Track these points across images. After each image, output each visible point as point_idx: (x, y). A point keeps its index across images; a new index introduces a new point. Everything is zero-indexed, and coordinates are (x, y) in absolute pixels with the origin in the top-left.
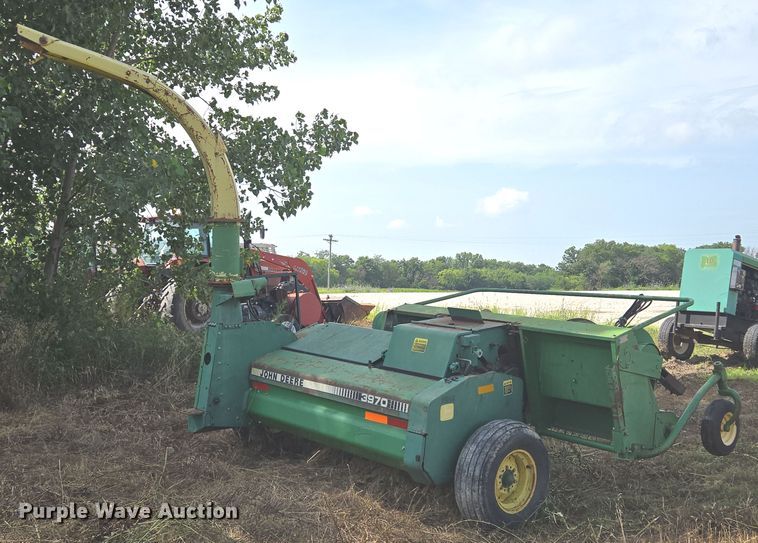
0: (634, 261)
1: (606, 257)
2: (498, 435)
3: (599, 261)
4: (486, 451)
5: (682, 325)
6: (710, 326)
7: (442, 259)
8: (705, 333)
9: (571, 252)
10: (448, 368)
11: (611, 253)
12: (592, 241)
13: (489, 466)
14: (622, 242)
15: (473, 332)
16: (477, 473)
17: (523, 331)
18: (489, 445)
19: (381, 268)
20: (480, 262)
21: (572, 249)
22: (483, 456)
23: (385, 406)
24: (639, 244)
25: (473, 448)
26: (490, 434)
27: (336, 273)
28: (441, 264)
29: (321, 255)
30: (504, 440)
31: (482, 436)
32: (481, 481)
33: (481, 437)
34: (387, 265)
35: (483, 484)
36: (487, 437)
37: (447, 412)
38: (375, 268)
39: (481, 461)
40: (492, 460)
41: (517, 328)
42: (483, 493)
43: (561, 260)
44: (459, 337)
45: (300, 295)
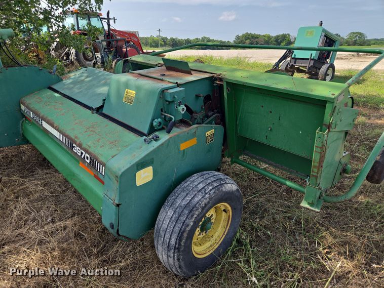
0: (257, 40)
1: (248, 38)
2: (196, 199)
3: (246, 40)
4: (183, 219)
5: (292, 65)
6: (305, 65)
7: (197, 39)
8: (300, 68)
9: (238, 37)
10: (152, 124)
11: (250, 37)
12: (244, 33)
13: (185, 235)
14: (253, 33)
15: (179, 85)
16: (173, 242)
17: (227, 82)
18: (186, 212)
19: (177, 42)
20: (209, 41)
21: (238, 35)
22: (179, 225)
23: (88, 161)
24: (259, 34)
25: (170, 213)
26: (188, 198)
27: (163, 43)
28: (197, 40)
29: (157, 37)
30: (203, 204)
31: (181, 199)
32: (177, 249)
33: (179, 202)
34: (179, 41)
35: (179, 251)
36: (184, 203)
37: (145, 176)
38: (176, 42)
39: (177, 230)
40: (188, 229)
41: (221, 80)
42: (178, 259)
43: (234, 39)
44: (163, 91)
45: (128, 49)
